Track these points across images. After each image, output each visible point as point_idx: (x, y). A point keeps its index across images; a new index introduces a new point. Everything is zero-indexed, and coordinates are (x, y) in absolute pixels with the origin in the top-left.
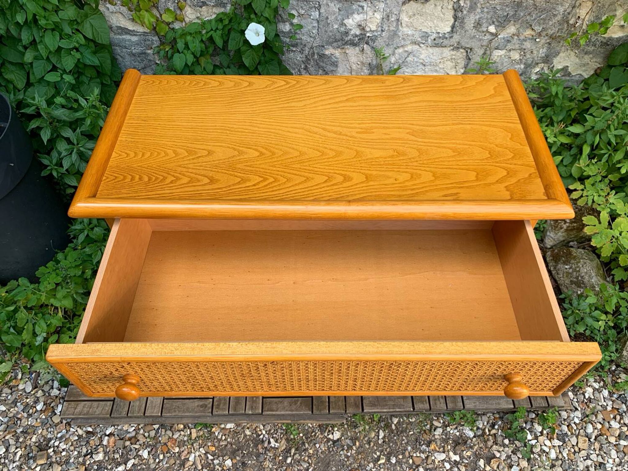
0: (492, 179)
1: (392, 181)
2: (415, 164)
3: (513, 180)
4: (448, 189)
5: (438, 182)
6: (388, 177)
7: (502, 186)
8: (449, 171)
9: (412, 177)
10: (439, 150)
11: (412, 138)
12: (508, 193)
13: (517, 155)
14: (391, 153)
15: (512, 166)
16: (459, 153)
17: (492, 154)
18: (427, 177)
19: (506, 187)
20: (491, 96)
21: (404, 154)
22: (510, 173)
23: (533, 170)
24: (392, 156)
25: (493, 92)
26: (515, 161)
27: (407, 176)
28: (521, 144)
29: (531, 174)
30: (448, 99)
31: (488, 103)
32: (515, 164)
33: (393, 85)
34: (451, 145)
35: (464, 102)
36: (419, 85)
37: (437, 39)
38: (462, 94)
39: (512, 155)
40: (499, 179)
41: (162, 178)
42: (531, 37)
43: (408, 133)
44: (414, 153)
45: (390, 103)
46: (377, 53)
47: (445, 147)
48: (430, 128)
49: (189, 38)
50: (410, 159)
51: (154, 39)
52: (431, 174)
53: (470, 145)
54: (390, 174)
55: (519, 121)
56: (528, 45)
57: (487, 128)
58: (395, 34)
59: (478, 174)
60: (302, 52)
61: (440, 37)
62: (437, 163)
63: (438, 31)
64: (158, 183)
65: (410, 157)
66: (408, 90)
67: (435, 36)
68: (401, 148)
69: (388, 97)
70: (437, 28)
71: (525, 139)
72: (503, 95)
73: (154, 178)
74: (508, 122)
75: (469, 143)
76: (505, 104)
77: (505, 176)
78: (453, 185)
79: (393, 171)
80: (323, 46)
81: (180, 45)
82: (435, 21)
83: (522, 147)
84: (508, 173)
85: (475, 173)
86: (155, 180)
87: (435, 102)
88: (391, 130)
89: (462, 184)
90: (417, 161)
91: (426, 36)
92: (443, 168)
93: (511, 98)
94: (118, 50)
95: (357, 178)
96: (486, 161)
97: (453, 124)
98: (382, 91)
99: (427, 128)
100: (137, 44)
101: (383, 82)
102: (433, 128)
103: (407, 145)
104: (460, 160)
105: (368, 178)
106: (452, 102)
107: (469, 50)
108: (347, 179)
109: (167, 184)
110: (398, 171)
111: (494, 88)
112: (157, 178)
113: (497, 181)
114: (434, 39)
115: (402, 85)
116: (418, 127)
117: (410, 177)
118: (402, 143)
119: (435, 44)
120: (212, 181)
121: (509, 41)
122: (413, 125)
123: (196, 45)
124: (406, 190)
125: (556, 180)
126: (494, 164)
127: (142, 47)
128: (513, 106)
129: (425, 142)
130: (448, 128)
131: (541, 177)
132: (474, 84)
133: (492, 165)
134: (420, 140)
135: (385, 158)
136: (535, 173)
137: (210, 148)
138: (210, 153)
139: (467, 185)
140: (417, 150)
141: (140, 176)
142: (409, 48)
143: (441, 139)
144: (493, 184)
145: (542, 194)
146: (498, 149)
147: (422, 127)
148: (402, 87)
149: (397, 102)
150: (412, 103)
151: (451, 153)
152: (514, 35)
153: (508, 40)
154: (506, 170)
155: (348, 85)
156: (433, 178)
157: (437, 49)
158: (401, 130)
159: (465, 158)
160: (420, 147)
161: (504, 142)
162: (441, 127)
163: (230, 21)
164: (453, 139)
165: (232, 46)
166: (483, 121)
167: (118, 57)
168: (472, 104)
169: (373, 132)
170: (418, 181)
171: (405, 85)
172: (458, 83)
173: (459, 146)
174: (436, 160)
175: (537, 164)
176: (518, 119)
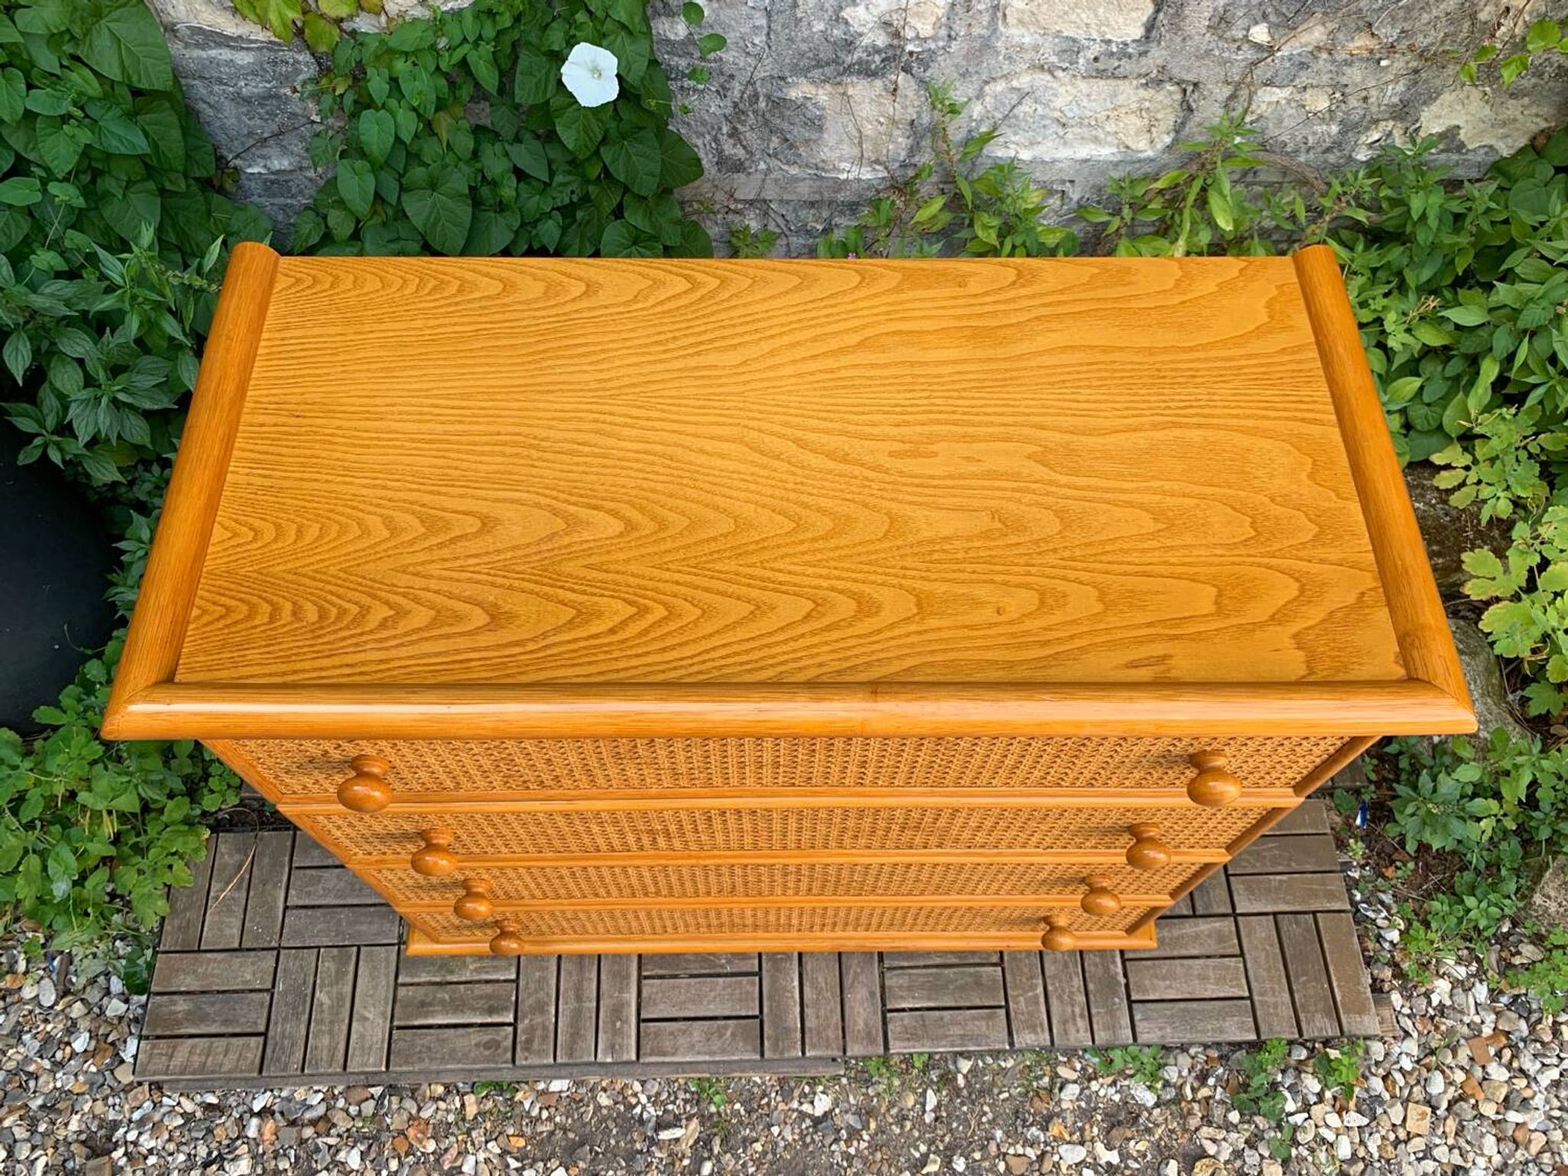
0: (1258, 612)
1: (987, 614)
2: (1051, 559)
3: (1314, 615)
4: (1140, 641)
5: (1113, 620)
6: (977, 603)
7: (1283, 635)
8: (1143, 584)
9: (1042, 602)
10: (1118, 512)
11: (1042, 472)
12: (1300, 655)
13: (1327, 530)
14: (984, 522)
15: (1315, 568)
16: (1170, 522)
17: (1260, 528)
18: (1083, 602)
19: (1295, 636)
20: (1261, 331)
21: (1020, 527)
22: (1308, 590)
23: (1369, 581)
24: (986, 535)
25: (1263, 317)
26: (1320, 552)
27: (1028, 600)
28: (1338, 496)
29: (1363, 594)
30: (1143, 341)
31: (1250, 356)
32: (1322, 561)
33: (987, 293)
34: (1146, 498)
35: (1184, 350)
36: (1061, 292)
37: (1102, 58)
38: (1181, 325)
39: (1316, 529)
40: (1279, 611)
41: (355, 609)
42: (1365, 54)
43: (1029, 457)
44: (1047, 524)
45: (980, 353)
46: (935, 96)
47: (1130, 504)
48: (1090, 441)
49: (401, 66)
50: (1037, 542)
51: (301, 58)
52: (1094, 593)
53: (1202, 497)
54: (981, 592)
55: (1334, 417)
56: (1355, 75)
57: (1245, 441)
58: (986, 45)
59: (1220, 595)
60: (723, 92)
61: (1112, 54)
62: (1110, 558)
63: (1108, 37)
64: (347, 628)
65: (1035, 536)
66: (1029, 309)
67: (1096, 49)
68: (1012, 506)
69: (977, 335)
70: (1103, 28)
71: (1350, 478)
72: (1291, 328)
73: (334, 611)
74: (1303, 420)
75: (1198, 489)
76: (1297, 357)
77: (1294, 600)
78: (1152, 631)
79: (992, 582)
80: (783, 79)
81: (377, 85)
82: (1101, 10)
83: (1341, 503)
84: (1302, 590)
85: (1214, 591)
86: (338, 618)
87: (1105, 350)
88: (982, 446)
89: (1177, 626)
90: (1055, 550)
91: (1072, 49)
92: (1125, 574)
93: (1313, 339)
94: (200, 88)
95: (894, 605)
96: (1243, 551)
97: (1156, 427)
98: (960, 312)
99: (1083, 439)
100: (254, 73)
101: (961, 281)
102: (1100, 440)
103: (1027, 498)
104: (1172, 548)
105: (923, 604)
106: (1151, 351)
107: (1189, 89)
108: (866, 607)
109: (371, 632)
110: (1005, 583)
111: (1269, 305)
112: (342, 612)
113: (1272, 617)
114: (1096, 59)
115: (1013, 293)
116: (1057, 437)
117: (1037, 602)
118: (1013, 490)
119: (1097, 70)
120: (497, 618)
121: (1303, 66)
122: (1043, 428)
123: (422, 86)
124: (1026, 646)
125: (1432, 622)
126: (1266, 560)
127: (269, 82)
128: (1319, 364)
129: (1076, 488)
130: (1141, 439)
131: (1389, 604)
132: (1213, 288)
133: (1259, 565)
134: (1064, 479)
135: (969, 539)
136: (1374, 589)
137: (484, 508)
138: (487, 524)
139: (1191, 629)
140: (1055, 511)
141: (294, 603)
142: (1024, 81)
143: (1119, 476)
144: (1260, 625)
145: (1392, 658)
146: (1277, 510)
147: (1067, 437)
148: (1013, 300)
149: (1001, 352)
150: (1039, 354)
151: (1148, 524)
152: (1319, 48)
153: (1302, 63)
154: (1297, 580)
155: (864, 292)
156: (1098, 608)
157: (1102, 83)
158: (1010, 446)
159: (1188, 539)
160: (1063, 502)
161: (1294, 487)
162: (1122, 436)
163: (517, 19)
164: (1153, 478)
165: (524, 92)
166: (1237, 416)
167: (202, 106)
168: (1207, 360)
169: (935, 454)
170: (1058, 617)
171: (1024, 291)
172: (1170, 284)
173: (1170, 501)
174: (1108, 548)
175: (1379, 561)
176: (1331, 408)
